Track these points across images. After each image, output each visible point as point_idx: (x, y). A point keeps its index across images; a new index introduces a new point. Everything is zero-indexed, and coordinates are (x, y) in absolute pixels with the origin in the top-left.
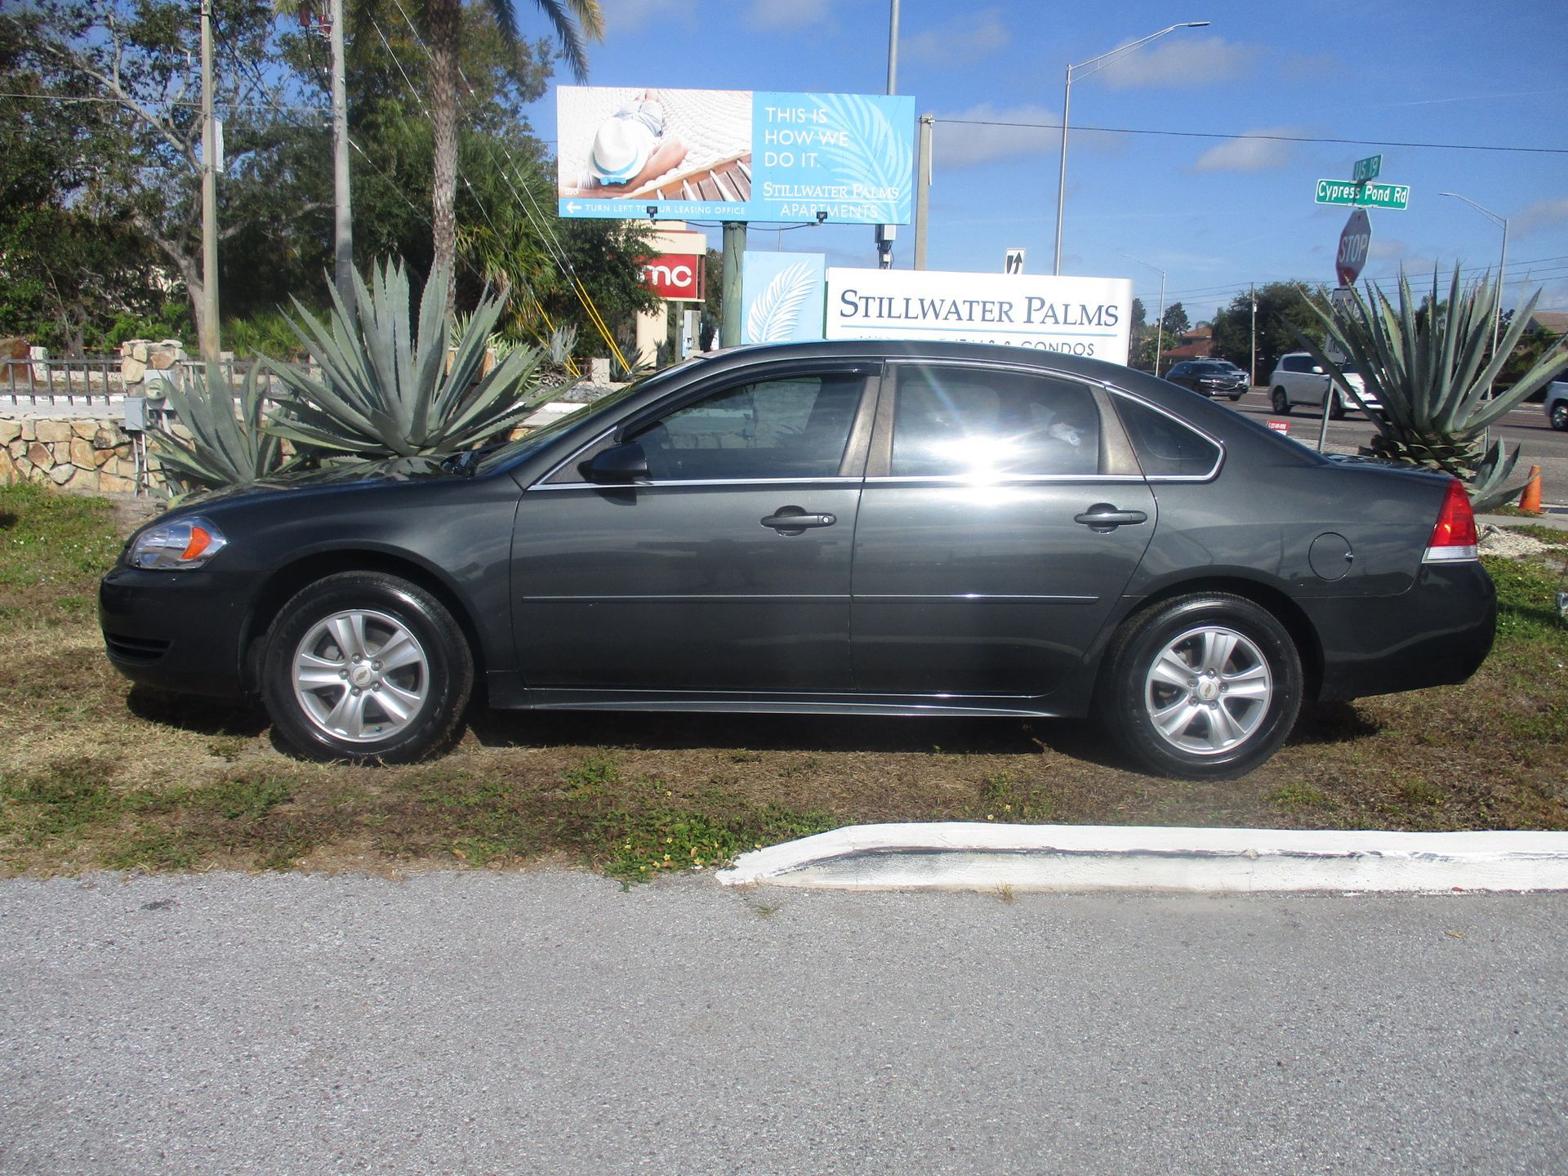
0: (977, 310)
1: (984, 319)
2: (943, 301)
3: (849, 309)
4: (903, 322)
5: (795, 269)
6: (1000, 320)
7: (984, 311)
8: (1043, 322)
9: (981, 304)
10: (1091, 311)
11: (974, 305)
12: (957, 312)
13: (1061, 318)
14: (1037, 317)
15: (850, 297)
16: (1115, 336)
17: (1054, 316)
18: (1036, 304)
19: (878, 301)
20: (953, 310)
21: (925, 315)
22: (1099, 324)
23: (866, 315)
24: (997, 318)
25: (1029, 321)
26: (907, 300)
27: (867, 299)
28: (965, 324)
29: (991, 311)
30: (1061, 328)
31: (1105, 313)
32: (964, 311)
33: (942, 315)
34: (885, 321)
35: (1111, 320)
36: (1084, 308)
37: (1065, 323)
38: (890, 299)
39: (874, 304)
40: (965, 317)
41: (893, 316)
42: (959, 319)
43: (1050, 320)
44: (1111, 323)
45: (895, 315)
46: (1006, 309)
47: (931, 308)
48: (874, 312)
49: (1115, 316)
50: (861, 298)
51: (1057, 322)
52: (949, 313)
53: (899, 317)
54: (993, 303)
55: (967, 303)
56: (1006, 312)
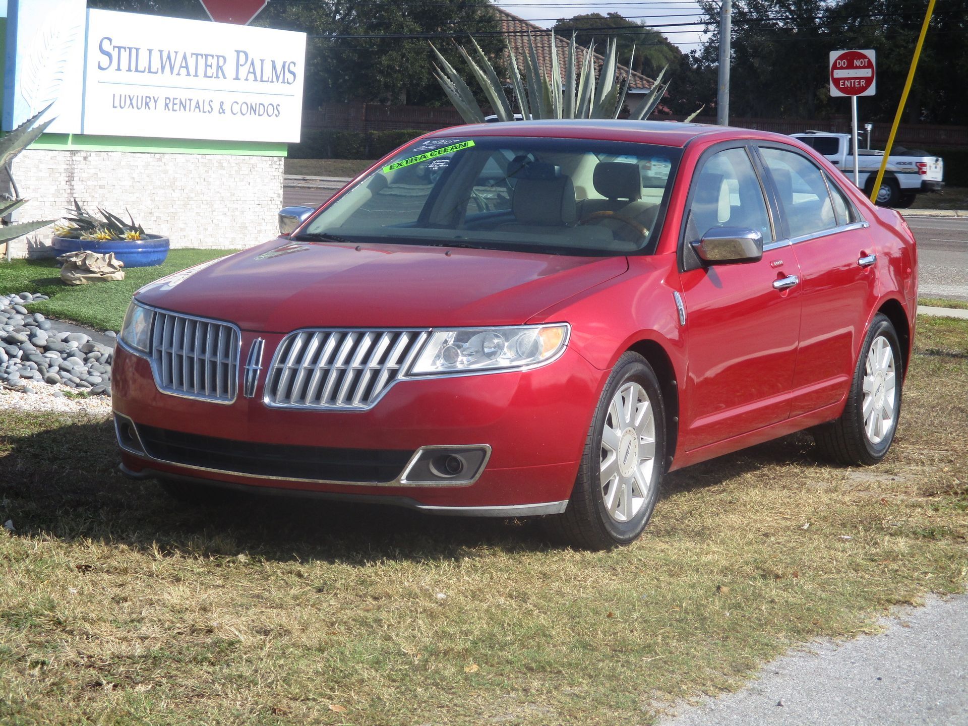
0: (201, 61)
1: (206, 76)
2: (176, 53)
3: (105, 60)
4: (146, 78)
6: (217, 77)
7: (206, 65)
8: (247, 79)
9: (204, 57)
10: (279, 68)
11: (200, 57)
12: (187, 67)
13: (259, 78)
14: (243, 71)
15: (106, 46)
16: (294, 95)
17: (254, 73)
18: (242, 56)
19: (128, 50)
20: (184, 65)
21: (163, 68)
22: (283, 82)
23: (119, 69)
24: (215, 75)
25: (237, 78)
26: (150, 51)
27: (119, 48)
28: (192, 81)
29: (211, 66)
30: (260, 86)
31: (281, 72)
32: (191, 62)
33: (176, 71)
34: (134, 76)
35: (289, 76)
36: (273, 62)
37: (262, 81)
38: (137, 49)
39: (125, 55)
40: (192, 72)
41: (139, 69)
42: (188, 74)
43: (251, 76)
44: (291, 80)
45: (140, 68)
46: (221, 63)
47: (167, 62)
48: (124, 65)
49: (294, 74)
50: (114, 47)
51: (256, 80)
52: (181, 67)
53: (143, 72)
54: (212, 56)
55: (194, 56)
56: (221, 68)
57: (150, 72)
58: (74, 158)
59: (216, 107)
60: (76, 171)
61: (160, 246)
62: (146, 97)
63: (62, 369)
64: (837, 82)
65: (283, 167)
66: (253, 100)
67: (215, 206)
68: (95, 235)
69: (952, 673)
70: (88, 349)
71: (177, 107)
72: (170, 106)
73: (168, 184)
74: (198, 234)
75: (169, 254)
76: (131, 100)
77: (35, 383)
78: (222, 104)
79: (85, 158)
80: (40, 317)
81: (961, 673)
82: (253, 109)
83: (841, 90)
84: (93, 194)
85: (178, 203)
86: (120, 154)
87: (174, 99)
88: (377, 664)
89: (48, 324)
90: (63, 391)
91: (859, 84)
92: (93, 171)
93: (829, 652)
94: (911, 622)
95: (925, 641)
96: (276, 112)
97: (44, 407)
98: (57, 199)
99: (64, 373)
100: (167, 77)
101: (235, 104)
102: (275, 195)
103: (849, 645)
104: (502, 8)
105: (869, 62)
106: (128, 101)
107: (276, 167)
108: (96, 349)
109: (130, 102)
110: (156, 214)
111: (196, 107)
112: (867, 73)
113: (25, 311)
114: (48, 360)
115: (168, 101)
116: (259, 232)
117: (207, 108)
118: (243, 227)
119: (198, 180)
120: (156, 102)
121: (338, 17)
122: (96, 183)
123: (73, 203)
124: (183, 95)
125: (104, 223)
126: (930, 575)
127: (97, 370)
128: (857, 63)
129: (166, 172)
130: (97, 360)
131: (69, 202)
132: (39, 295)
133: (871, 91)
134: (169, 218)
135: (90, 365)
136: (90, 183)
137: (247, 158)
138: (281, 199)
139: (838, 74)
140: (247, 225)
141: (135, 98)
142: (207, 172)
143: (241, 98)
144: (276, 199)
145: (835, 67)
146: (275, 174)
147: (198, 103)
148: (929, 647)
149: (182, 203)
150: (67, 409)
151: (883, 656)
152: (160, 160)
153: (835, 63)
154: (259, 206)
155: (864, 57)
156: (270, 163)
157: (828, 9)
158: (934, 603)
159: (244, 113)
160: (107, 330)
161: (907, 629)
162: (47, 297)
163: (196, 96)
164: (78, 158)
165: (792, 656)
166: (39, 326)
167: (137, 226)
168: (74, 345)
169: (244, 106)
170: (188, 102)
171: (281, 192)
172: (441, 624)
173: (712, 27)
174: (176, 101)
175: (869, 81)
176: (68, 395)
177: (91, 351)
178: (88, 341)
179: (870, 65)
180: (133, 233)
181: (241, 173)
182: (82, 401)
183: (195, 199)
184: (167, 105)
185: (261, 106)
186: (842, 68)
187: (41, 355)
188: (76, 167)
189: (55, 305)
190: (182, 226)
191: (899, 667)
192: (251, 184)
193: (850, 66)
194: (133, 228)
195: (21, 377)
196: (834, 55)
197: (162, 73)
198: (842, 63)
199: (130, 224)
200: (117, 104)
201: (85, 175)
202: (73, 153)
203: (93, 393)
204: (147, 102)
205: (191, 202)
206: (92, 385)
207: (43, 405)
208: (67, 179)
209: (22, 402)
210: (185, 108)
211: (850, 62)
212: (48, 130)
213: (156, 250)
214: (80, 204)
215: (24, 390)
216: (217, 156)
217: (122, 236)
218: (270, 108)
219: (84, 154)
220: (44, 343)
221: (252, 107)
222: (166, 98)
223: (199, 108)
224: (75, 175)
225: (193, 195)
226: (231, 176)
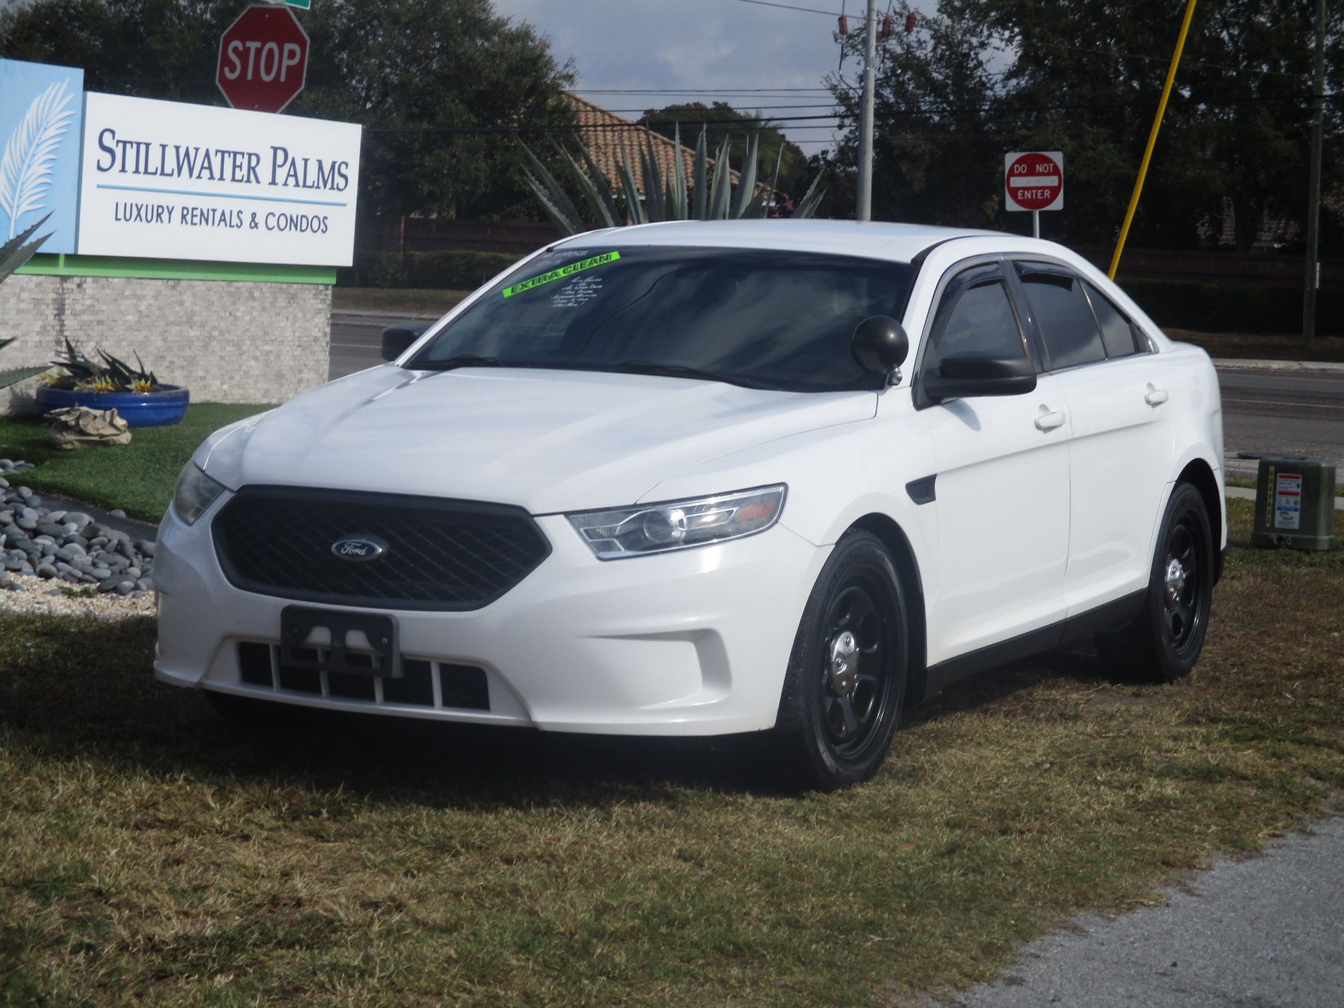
0: (229, 161)
1: (233, 179)
2: (197, 149)
3: (106, 159)
4: (158, 181)
5: (52, 95)
6: (248, 181)
7: (235, 166)
8: (285, 184)
9: (232, 155)
10: (327, 169)
11: (226, 155)
12: (210, 168)
13: (301, 182)
14: (282, 174)
15: (108, 140)
16: (345, 205)
17: (295, 175)
18: (280, 154)
19: (135, 146)
20: (206, 165)
21: (180, 170)
22: (332, 188)
23: (123, 170)
24: (245, 179)
25: (273, 182)
26: (164, 147)
27: (125, 143)
28: (216, 186)
29: (240, 167)
30: (302, 193)
31: (329, 175)
32: (216, 162)
33: (196, 173)
34: (142, 179)
35: (339, 181)
36: (320, 162)
37: (305, 186)
38: (147, 145)
39: (131, 152)
40: (217, 174)
41: (149, 171)
42: (212, 177)
43: (292, 181)
44: (341, 186)
45: (151, 169)
46: (253, 164)
47: (185, 161)
48: (130, 165)
49: (345, 177)
50: (118, 142)
51: (297, 185)
52: (202, 168)
53: (155, 173)
54: (243, 154)
55: (219, 155)
56: (254, 169)
57: (162, 173)
58: (65, 285)
59: (247, 218)
60: (67, 302)
61: (177, 398)
62: (158, 207)
63: (58, 558)
64: (1014, 192)
65: (330, 297)
66: (294, 210)
67: (244, 348)
68: (93, 386)
69: (1259, 954)
70: (90, 535)
71: (196, 220)
72: (189, 218)
73: (185, 319)
74: (223, 383)
75: (189, 409)
76: (139, 210)
77: (25, 577)
78: (254, 215)
79: (79, 286)
80: (26, 492)
81: (1272, 955)
82: (293, 223)
83: (1020, 202)
84: (89, 332)
85: (197, 343)
86: (123, 281)
87: (193, 209)
88: (524, 948)
89: (37, 500)
90: (61, 588)
91: (1043, 195)
92: (89, 302)
93: (1099, 929)
94: (1197, 889)
95: (1219, 913)
96: (322, 227)
97: (39, 609)
98: (42, 338)
99: (61, 564)
100: (183, 181)
101: (270, 217)
102: (319, 335)
103: (1123, 919)
104: (579, 96)
105: (1056, 167)
106: (135, 212)
107: (321, 297)
108: (101, 533)
109: (136, 213)
110: (169, 358)
111: (221, 220)
112: (1053, 181)
113: (6, 484)
114: (40, 548)
115: (185, 212)
116: (300, 381)
117: (235, 221)
118: (280, 376)
119: (222, 314)
120: (170, 213)
121: (369, 105)
122: (91, 318)
123: (64, 344)
124: (205, 204)
125: (106, 370)
126: (1213, 828)
127: (103, 560)
128: (1039, 168)
129: (182, 303)
130: (103, 546)
131: (58, 343)
132: (22, 462)
133: (1058, 204)
134: (185, 364)
135: (94, 554)
136: (85, 317)
137: (284, 286)
138: (328, 339)
139: (1016, 182)
140: (285, 372)
141: (144, 208)
142: (234, 303)
143: (278, 208)
144: (322, 339)
145: (1012, 173)
146: (320, 306)
147: (223, 214)
148: (1226, 920)
149: (202, 344)
150: (69, 611)
151: (1169, 932)
152: (174, 288)
153: (1012, 168)
154: (300, 349)
155: (1049, 161)
156: (314, 292)
157: (996, 100)
158: (1222, 863)
159: (282, 227)
160: (113, 508)
161: (1194, 899)
162: (33, 465)
163: (221, 205)
164: (69, 285)
165: (1054, 934)
166: (26, 503)
167: (147, 371)
168: (73, 528)
169: (282, 218)
170: (211, 213)
171: (328, 330)
172: (600, 894)
173: (847, 122)
174: (196, 212)
175: (1054, 191)
176: (70, 594)
177: (95, 536)
178: (90, 523)
179: (1056, 171)
180: (143, 382)
181: (277, 304)
182: (88, 601)
183: (219, 338)
184: (184, 217)
185: (304, 219)
186: (1020, 175)
187: (29, 541)
188: (67, 296)
189: (45, 476)
190: (201, 373)
191: (1192, 947)
192: (290, 320)
193: (1032, 172)
194: (142, 376)
195: (7, 569)
196: (1011, 158)
197: (179, 175)
198: (1020, 169)
199: (139, 371)
200: (121, 215)
201: (78, 307)
202: (64, 278)
203: (101, 590)
204: (159, 213)
205: (214, 343)
206: (99, 580)
207: (37, 606)
208: (56, 312)
209: (11, 603)
210: (207, 221)
211: (1030, 166)
212: (42, 249)
213: (173, 404)
214: (73, 344)
215: (12, 587)
216: (245, 282)
217: (128, 386)
218: (315, 221)
219: (77, 280)
220: (33, 525)
221: (292, 219)
222: (183, 208)
223: (225, 220)
224: (66, 307)
225: (216, 333)
226: (264, 309)
